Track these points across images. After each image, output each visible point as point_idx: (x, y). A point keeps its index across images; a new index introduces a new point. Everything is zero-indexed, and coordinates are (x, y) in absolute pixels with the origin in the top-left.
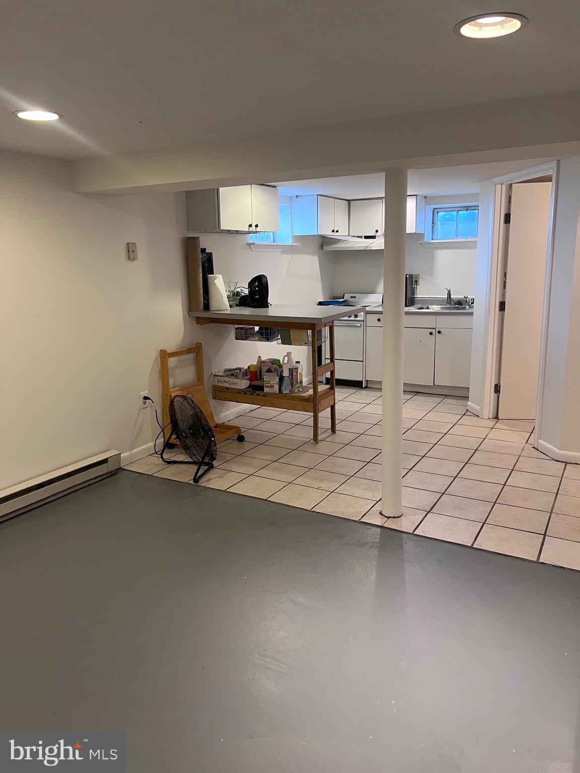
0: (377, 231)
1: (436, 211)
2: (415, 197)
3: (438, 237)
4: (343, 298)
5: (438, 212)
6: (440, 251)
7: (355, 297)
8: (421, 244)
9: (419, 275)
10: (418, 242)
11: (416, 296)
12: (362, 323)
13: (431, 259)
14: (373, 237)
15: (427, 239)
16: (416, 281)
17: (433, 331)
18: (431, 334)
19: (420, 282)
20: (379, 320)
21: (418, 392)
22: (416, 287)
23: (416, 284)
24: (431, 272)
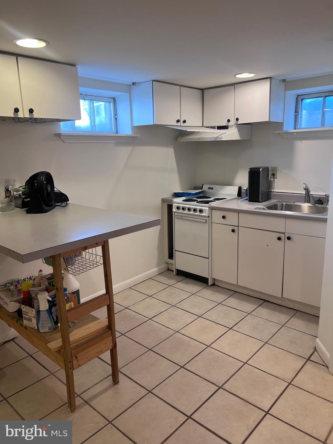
0: (229, 121)
1: (300, 98)
2: (269, 80)
3: (303, 127)
4: (202, 189)
5: (302, 100)
6: (300, 142)
7: (212, 189)
8: (279, 133)
9: (277, 168)
10: (276, 132)
11: (273, 191)
12: (207, 219)
13: (290, 152)
14: (225, 127)
15: (289, 127)
16: (273, 175)
17: (282, 236)
18: (279, 239)
19: (278, 175)
20: (224, 217)
21: (265, 301)
22: (274, 180)
23: (274, 178)
24: (290, 165)
